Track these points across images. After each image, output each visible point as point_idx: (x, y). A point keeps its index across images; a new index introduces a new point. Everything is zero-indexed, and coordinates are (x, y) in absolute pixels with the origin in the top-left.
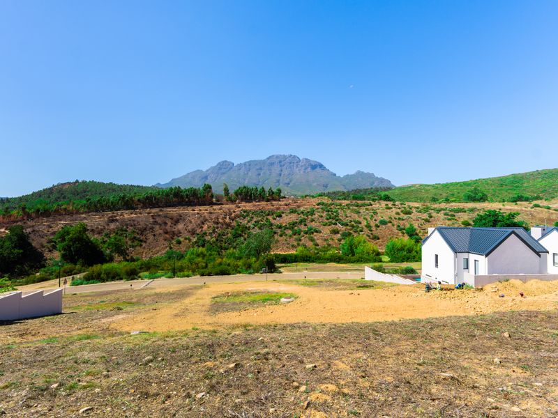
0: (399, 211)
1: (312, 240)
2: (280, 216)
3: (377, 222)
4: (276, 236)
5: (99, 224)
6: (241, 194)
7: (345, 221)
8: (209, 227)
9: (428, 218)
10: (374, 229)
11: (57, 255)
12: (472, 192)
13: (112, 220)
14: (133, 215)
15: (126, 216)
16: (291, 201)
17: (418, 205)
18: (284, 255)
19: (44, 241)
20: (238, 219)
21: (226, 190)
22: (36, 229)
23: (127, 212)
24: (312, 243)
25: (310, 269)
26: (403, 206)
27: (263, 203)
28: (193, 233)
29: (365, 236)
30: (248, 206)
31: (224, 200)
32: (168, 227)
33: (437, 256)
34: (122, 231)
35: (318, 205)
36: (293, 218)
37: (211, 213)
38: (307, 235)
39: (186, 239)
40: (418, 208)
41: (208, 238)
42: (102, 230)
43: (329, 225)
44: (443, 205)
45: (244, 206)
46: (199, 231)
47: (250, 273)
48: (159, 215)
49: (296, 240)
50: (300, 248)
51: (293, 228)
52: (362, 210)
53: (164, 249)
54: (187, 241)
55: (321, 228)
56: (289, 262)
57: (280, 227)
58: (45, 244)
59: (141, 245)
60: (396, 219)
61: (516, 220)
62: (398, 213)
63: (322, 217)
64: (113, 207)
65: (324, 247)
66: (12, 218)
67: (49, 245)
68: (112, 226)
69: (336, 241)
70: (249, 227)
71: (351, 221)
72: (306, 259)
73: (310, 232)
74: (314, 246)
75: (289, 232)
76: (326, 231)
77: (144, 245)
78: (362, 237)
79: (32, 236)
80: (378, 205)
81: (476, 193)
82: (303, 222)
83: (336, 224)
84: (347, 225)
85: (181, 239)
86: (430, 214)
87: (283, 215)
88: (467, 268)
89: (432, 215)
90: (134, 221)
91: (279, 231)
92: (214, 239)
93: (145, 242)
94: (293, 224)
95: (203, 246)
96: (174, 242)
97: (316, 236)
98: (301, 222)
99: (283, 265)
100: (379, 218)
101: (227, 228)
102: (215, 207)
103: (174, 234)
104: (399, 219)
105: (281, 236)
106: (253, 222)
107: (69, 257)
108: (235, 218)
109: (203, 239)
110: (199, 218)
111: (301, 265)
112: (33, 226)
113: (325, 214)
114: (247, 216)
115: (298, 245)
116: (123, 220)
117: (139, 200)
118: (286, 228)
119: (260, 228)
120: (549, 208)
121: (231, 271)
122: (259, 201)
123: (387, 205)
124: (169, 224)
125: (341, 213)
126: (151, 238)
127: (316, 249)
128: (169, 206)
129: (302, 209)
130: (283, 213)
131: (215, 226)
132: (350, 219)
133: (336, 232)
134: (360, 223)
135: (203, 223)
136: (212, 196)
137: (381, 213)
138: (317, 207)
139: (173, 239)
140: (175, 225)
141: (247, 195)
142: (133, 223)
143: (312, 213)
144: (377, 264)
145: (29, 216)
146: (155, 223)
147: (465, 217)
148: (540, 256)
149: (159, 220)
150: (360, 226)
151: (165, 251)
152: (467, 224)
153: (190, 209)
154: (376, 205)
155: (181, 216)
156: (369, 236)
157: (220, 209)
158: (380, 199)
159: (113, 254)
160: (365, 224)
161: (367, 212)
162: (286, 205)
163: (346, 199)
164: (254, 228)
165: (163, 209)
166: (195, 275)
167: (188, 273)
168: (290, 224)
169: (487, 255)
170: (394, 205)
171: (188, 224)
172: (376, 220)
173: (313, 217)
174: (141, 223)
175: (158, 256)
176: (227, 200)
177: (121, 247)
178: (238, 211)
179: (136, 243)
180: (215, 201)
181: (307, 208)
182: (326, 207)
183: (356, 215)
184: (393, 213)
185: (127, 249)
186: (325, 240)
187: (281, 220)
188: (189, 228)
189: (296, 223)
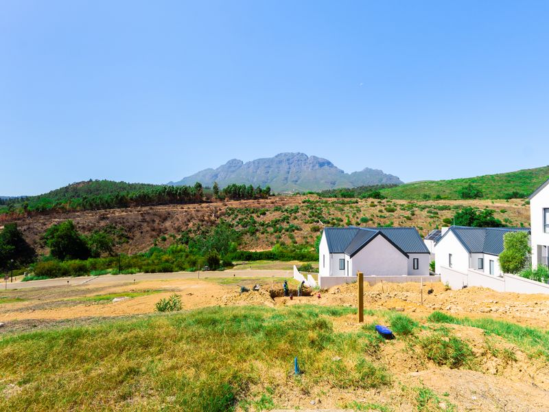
0: (383, 208)
1: (292, 237)
2: (264, 214)
3: (359, 221)
4: (258, 234)
5: (90, 222)
6: (230, 192)
7: (327, 219)
8: (194, 225)
9: (410, 216)
11: (47, 251)
13: (103, 218)
14: (124, 213)
15: (117, 214)
16: (278, 199)
17: (403, 203)
19: (37, 238)
20: (223, 217)
21: (216, 188)
22: (31, 226)
23: (119, 210)
24: (290, 241)
26: (389, 203)
27: (250, 201)
28: (178, 230)
30: (234, 204)
31: (213, 198)
32: (156, 225)
33: (324, 256)
34: (110, 229)
35: (304, 202)
36: (277, 215)
37: (198, 211)
38: (288, 233)
39: (171, 236)
40: (402, 205)
41: (192, 235)
42: (92, 227)
43: (311, 223)
44: (430, 203)
45: (231, 204)
46: (184, 228)
47: (192, 271)
48: (149, 213)
49: (276, 237)
50: (278, 245)
51: (275, 225)
52: (346, 208)
53: (149, 245)
54: (172, 238)
55: (302, 226)
57: (263, 225)
58: (38, 241)
59: (128, 242)
60: (377, 216)
62: (381, 211)
63: (305, 214)
64: (107, 205)
65: (302, 245)
66: (14, 216)
67: (42, 242)
68: (102, 223)
69: (315, 239)
70: (233, 224)
71: (333, 219)
72: (270, 257)
73: (292, 229)
74: (292, 244)
75: (271, 230)
76: (307, 229)
77: (131, 241)
79: (27, 233)
80: (364, 203)
82: (285, 219)
83: (318, 222)
84: (329, 223)
85: (167, 236)
86: (413, 211)
87: (267, 213)
88: (344, 269)
89: (416, 213)
90: (123, 218)
91: (261, 228)
92: (198, 236)
93: (132, 239)
94: (276, 222)
95: (187, 243)
96: (159, 239)
97: (296, 234)
98: (284, 220)
99: (247, 262)
100: (361, 216)
101: (212, 226)
102: (203, 205)
103: (160, 231)
104: (381, 216)
105: (263, 233)
106: (237, 220)
107: (59, 253)
108: (220, 216)
109: (187, 236)
110: (186, 216)
112: (29, 224)
113: (308, 212)
114: (233, 213)
115: (277, 242)
116: (113, 218)
117: (131, 199)
118: (268, 226)
119: (243, 226)
122: (247, 199)
123: (373, 202)
124: (157, 221)
125: (325, 210)
126: (138, 235)
127: (294, 247)
128: (161, 204)
129: (286, 207)
130: (268, 211)
131: (200, 223)
132: (332, 216)
134: (342, 221)
135: (189, 221)
136: (201, 195)
137: (365, 210)
138: (302, 204)
139: (159, 236)
140: (163, 222)
141: (236, 193)
142: (122, 220)
143: (296, 211)
145: (29, 214)
146: (144, 220)
149: (147, 218)
150: (341, 223)
151: (148, 248)
152: (448, 221)
153: (179, 207)
154: (361, 203)
155: (169, 214)
157: (208, 207)
158: (370, 196)
159: (99, 250)
160: (347, 221)
161: (351, 209)
162: (273, 203)
163: (336, 197)
164: (237, 226)
165: (153, 207)
166: (140, 272)
167: (133, 270)
168: (272, 221)
169: (351, 256)
170: (380, 202)
171: (176, 221)
172: (358, 218)
173: (296, 215)
174: (130, 220)
175: (143, 252)
176: (216, 199)
177: (107, 244)
178: (224, 209)
179: (123, 239)
180: (204, 199)
181: (293, 205)
182: (310, 205)
183: (339, 213)
184: (375, 211)
185: (114, 245)
186: (304, 238)
187: (265, 218)
188: (176, 225)
189: (279, 221)
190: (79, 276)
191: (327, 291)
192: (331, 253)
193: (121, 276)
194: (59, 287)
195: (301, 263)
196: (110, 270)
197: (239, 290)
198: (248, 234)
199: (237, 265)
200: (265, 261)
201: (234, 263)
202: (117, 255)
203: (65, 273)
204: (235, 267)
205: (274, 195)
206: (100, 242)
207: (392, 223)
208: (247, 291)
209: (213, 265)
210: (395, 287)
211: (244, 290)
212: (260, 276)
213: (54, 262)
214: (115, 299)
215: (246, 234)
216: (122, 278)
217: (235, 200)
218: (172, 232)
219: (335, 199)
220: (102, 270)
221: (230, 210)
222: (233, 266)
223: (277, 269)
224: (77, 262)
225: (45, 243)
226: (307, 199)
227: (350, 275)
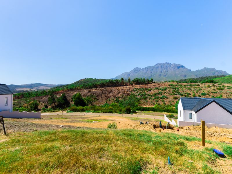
0: (216, 88)
1: (163, 102)
2: (150, 91)
3: (200, 94)
4: (147, 99)
5: (85, 93)
6: (135, 81)
7: (182, 93)
8: (121, 95)
11: (73, 103)
13: (89, 92)
14: (96, 90)
15: (94, 90)
16: (156, 84)
17: (230, 85)
19: (70, 98)
20: (132, 92)
21: (129, 80)
22: (69, 94)
23: (94, 89)
24: (163, 103)
26: (220, 86)
27: (144, 85)
28: (115, 97)
30: (137, 86)
31: (128, 84)
32: (107, 95)
33: (180, 111)
34: (92, 96)
35: (169, 85)
36: (156, 91)
37: (122, 89)
38: (161, 99)
39: (112, 99)
40: (229, 87)
41: (120, 99)
42: (86, 95)
43: (173, 95)
45: (136, 86)
46: (117, 96)
48: (104, 90)
49: (156, 101)
50: (156, 105)
51: (155, 96)
52: (193, 88)
53: (104, 102)
55: (169, 97)
56: (146, 111)
57: (150, 96)
58: (71, 99)
59: (97, 101)
60: (212, 92)
62: (214, 90)
63: (170, 91)
64: (90, 87)
65: (168, 105)
66: (64, 91)
67: (72, 100)
68: (89, 94)
69: (175, 103)
70: (136, 95)
71: (185, 93)
72: (153, 110)
73: (163, 98)
74: (163, 105)
75: (153, 98)
76: (171, 98)
77: (98, 101)
79: (68, 97)
83: (177, 95)
84: (183, 95)
85: (110, 99)
87: (151, 90)
88: (192, 118)
91: (149, 97)
92: (122, 100)
95: (118, 102)
96: (108, 100)
97: (165, 100)
98: (159, 93)
99: (142, 111)
100: (202, 92)
101: (128, 95)
102: (124, 87)
103: (108, 97)
104: (214, 92)
105: (149, 99)
106: (138, 93)
107: (77, 104)
108: (131, 91)
109: (118, 99)
110: (117, 91)
112: (68, 93)
113: (172, 90)
114: (136, 90)
115: (156, 103)
116: (93, 92)
117: (98, 85)
118: (152, 96)
119: (141, 96)
122: (142, 84)
123: (209, 85)
124: (107, 93)
125: (180, 89)
126: (101, 98)
127: (165, 106)
128: (108, 87)
129: (161, 88)
130: (152, 89)
131: (123, 94)
132: (185, 92)
134: (190, 94)
135: (119, 93)
136: (123, 83)
137: (204, 89)
140: (109, 94)
141: (138, 82)
142: (95, 93)
143: (166, 89)
145: (68, 90)
146: (103, 93)
149: (104, 92)
150: (190, 96)
151: (104, 104)
153: (115, 88)
154: (202, 85)
155: (111, 90)
157: (126, 88)
158: (207, 82)
159: (88, 103)
160: (193, 95)
161: (195, 89)
162: (154, 86)
163: (187, 83)
164: (138, 96)
165: (106, 88)
166: (101, 112)
167: (99, 111)
168: (154, 94)
169: (196, 112)
170: (213, 85)
171: (114, 94)
172: (200, 93)
173: (165, 91)
174: (98, 93)
175: (102, 105)
176: (129, 84)
177: (90, 101)
178: (132, 89)
179: (96, 100)
180: (125, 84)
181: (164, 87)
182: (173, 87)
183: (189, 91)
184: (211, 89)
185: (93, 102)
186: (170, 102)
187: (151, 92)
188: (114, 95)
189: (157, 94)
190: (82, 112)
191: (182, 128)
192: (184, 110)
193: (95, 113)
194: (77, 115)
196: (92, 111)
197: (140, 123)
198: (143, 99)
199: (138, 112)
200: (151, 112)
201: (137, 111)
202: (94, 106)
203: (78, 111)
204: (137, 113)
205: (155, 82)
206: (89, 100)
207: (222, 96)
208: (143, 124)
209: (128, 111)
210: (225, 131)
211: (142, 123)
212: (148, 118)
213: (75, 107)
214: (94, 122)
215: (142, 99)
216: (95, 114)
217: (137, 85)
218: (113, 98)
219: (186, 84)
220: (89, 110)
221: (135, 89)
222: (136, 112)
223: (156, 115)
224: (82, 107)
225: (73, 100)
226: (171, 84)
227: (196, 121)
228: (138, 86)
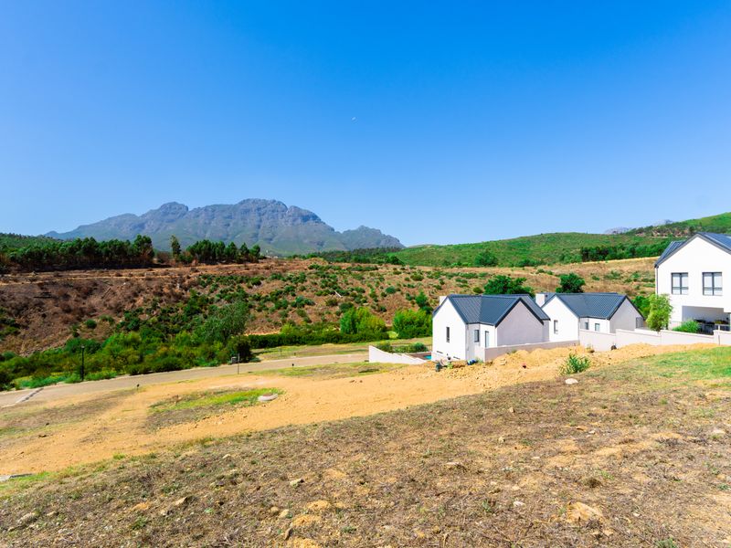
0: (409, 276)
1: (303, 315)
2: (258, 284)
3: (384, 291)
4: (252, 312)
6: (199, 253)
7: (345, 290)
8: (146, 301)
9: (440, 285)
10: (380, 298)
12: (483, 255)
16: (273, 263)
17: (429, 270)
18: (265, 337)
20: (194, 289)
21: (176, 246)
24: (302, 319)
25: (300, 353)
26: (413, 270)
27: (233, 265)
28: (118, 309)
29: (369, 307)
30: (210, 270)
31: (173, 260)
32: (71, 303)
33: (448, 329)
35: (311, 268)
36: (277, 285)
37: (149, 279)
38: (296, 309)
39: (105, 320)
40: (429, 273)
41: (144, 317)
43: (325, 295)
44: (455, 270)
45: (205, 270)
46: (128, 307)
47: (213, 365)
48: (54, 284)
49: (281, 315)
50: (286, 326)
51: (276, 299)
52: (366, 275)
53: (62, 337)
54: (108, 323)
55: (314, 299)
56: (272, 346)
57: (258, 299)
59: (17, 333)
60: (405, 286)
61: (523, 287)
62: (407, 280)
63: (316, 284)
65: (318, 324)
69: (334, 315)
70: (212, 299)
71: (353, 290)
72: (294, 340)
73: (301, 304)
74: (305, 323)
75: (272, 305)
76: (321, 303)
77: (23, 332)
78: (367, 308)
80: (384, 269)
81: (486, 256)
82: (290, 290)
83: (334, 294)
84: (348, 294)
85: (96, 320)
86: (442, 280)
87: (263, 282)
88: (478, 341)
89: (444, 281)
91: (256, 304)
92: (155, 319)
93: (26, 327)
94: (277, 294)
95: (136, 329)
96: (82, 325)
97: (308, 310)
98: (287, 291)
99: (263, 350)
100: (386, 285)
101: (177, 302)
102: (156, 270)
103: (82, 312)
104: (409, 286)
105: (259, 310)
106: (218, 292)
108: (190, 286)
109: (135, 318)
110: (128, 288)
111: (287, 349)
113: (319, 281)
114: (209, 283)
115: (284, 322)
117: (13, 259)
118: (267, 300)
119: (228, 301)
120: (551, 274)
121: (183, 365)
122: (226, 263)
123: (395, 269)
124: (74, 296)
125: (340, 279)
126: (37, 319)
127: (308, 327)
128: (74, 269)
129: (289, 274)
130: (263, 279)
131: (157, 298)
132: (351, 286)
133: (333, 304)
134: (364, 292)
135: (136, 295)
136: (152, 254)
137: (389, 279)
138: (309, 271)
139: (80, 320)
140: (85, 298)
141: (208, 253)
143: (303, 280)
144: (383, 342)
147: (476, 283)
148: (543, 323)
149: (53, 291)
150: (364, 295)
152: (478, 291)
153: (112, 273)
154: (382, 270)
155: (95, 284)
156: (374, 308)
157: (165, 274)
158: (388, 262)
160: (370, 292)
161: (372, 277)
162: (267, 268)
164: (219, 300)
165: (61, 274)
166: (119, 374)
168: (272, 294)
169: (495, 326)
170: (403, 269)
171: (110, 297)
172: (382, 288)
173: (304, 285)
174: (18, 296)
176: (177, 261)
178: (194, 277)
179: (7, 329)
180: (155, 260)
181: (296, 272)
182: (321, 272)
183: (359, 282)
184: (402, 278)
186: (320, 314)
187: (260, 289)
188: (111, 302)
189: (281, 293)
191: (491, 363)
192: (467, 323)
193: (85, 383)
195: (376, 343)
217: (209, 264)
218: (106, 313)
226: (313, 263)
228: (215, 266)
